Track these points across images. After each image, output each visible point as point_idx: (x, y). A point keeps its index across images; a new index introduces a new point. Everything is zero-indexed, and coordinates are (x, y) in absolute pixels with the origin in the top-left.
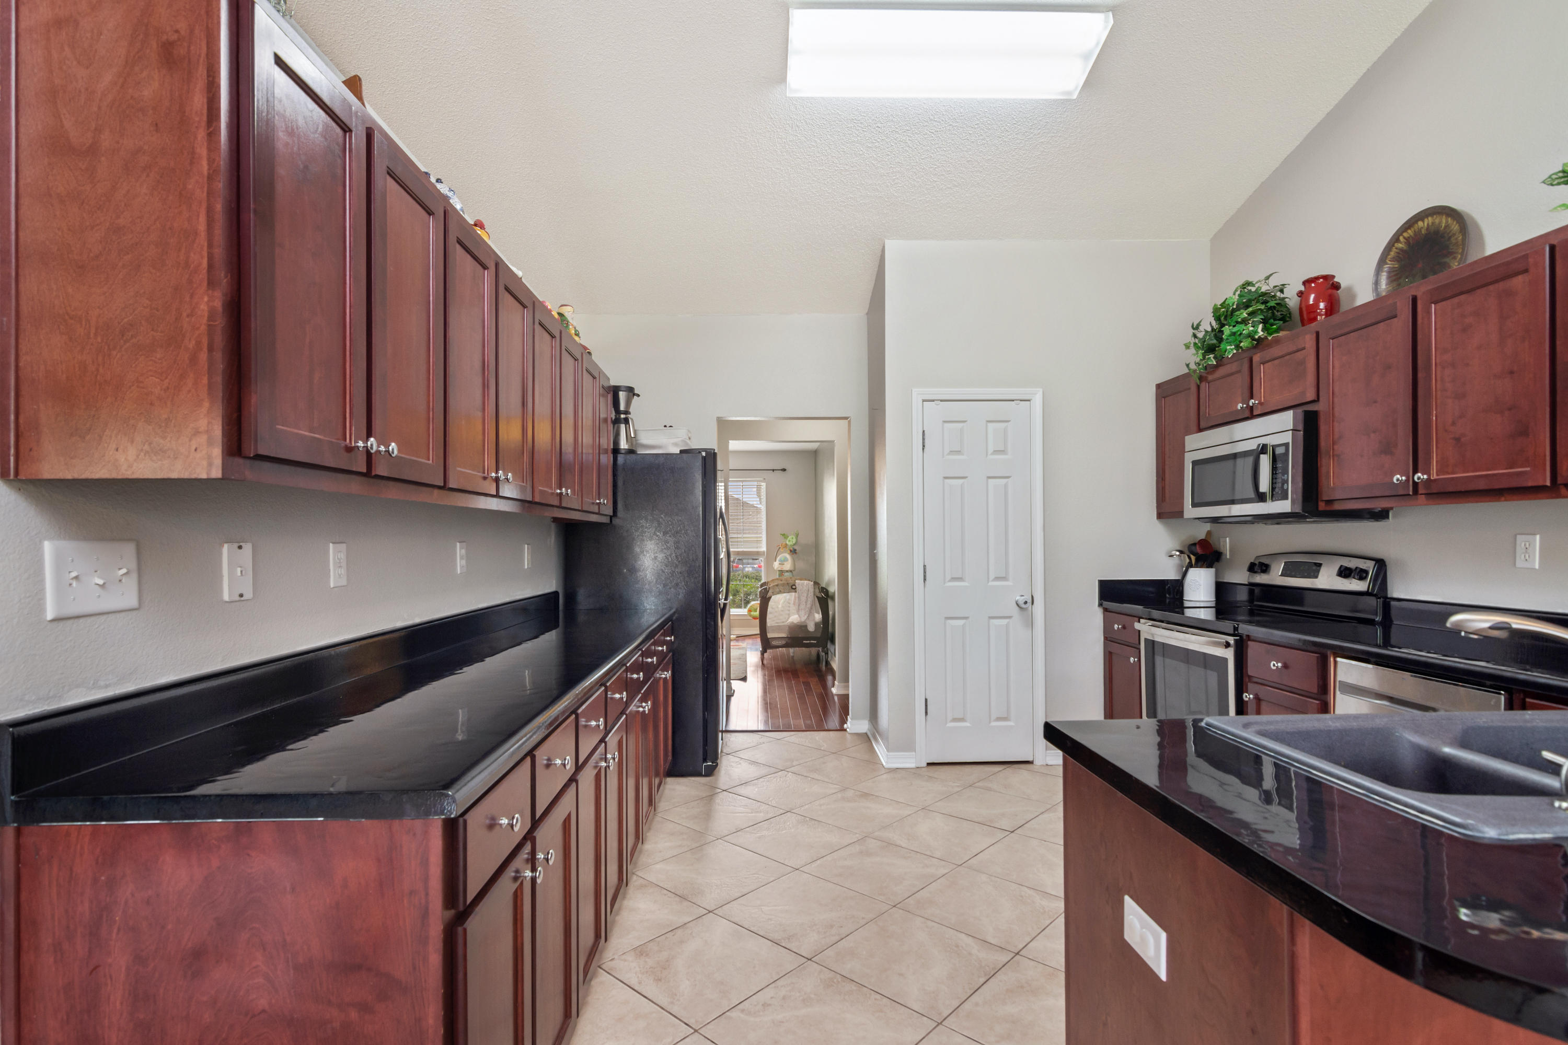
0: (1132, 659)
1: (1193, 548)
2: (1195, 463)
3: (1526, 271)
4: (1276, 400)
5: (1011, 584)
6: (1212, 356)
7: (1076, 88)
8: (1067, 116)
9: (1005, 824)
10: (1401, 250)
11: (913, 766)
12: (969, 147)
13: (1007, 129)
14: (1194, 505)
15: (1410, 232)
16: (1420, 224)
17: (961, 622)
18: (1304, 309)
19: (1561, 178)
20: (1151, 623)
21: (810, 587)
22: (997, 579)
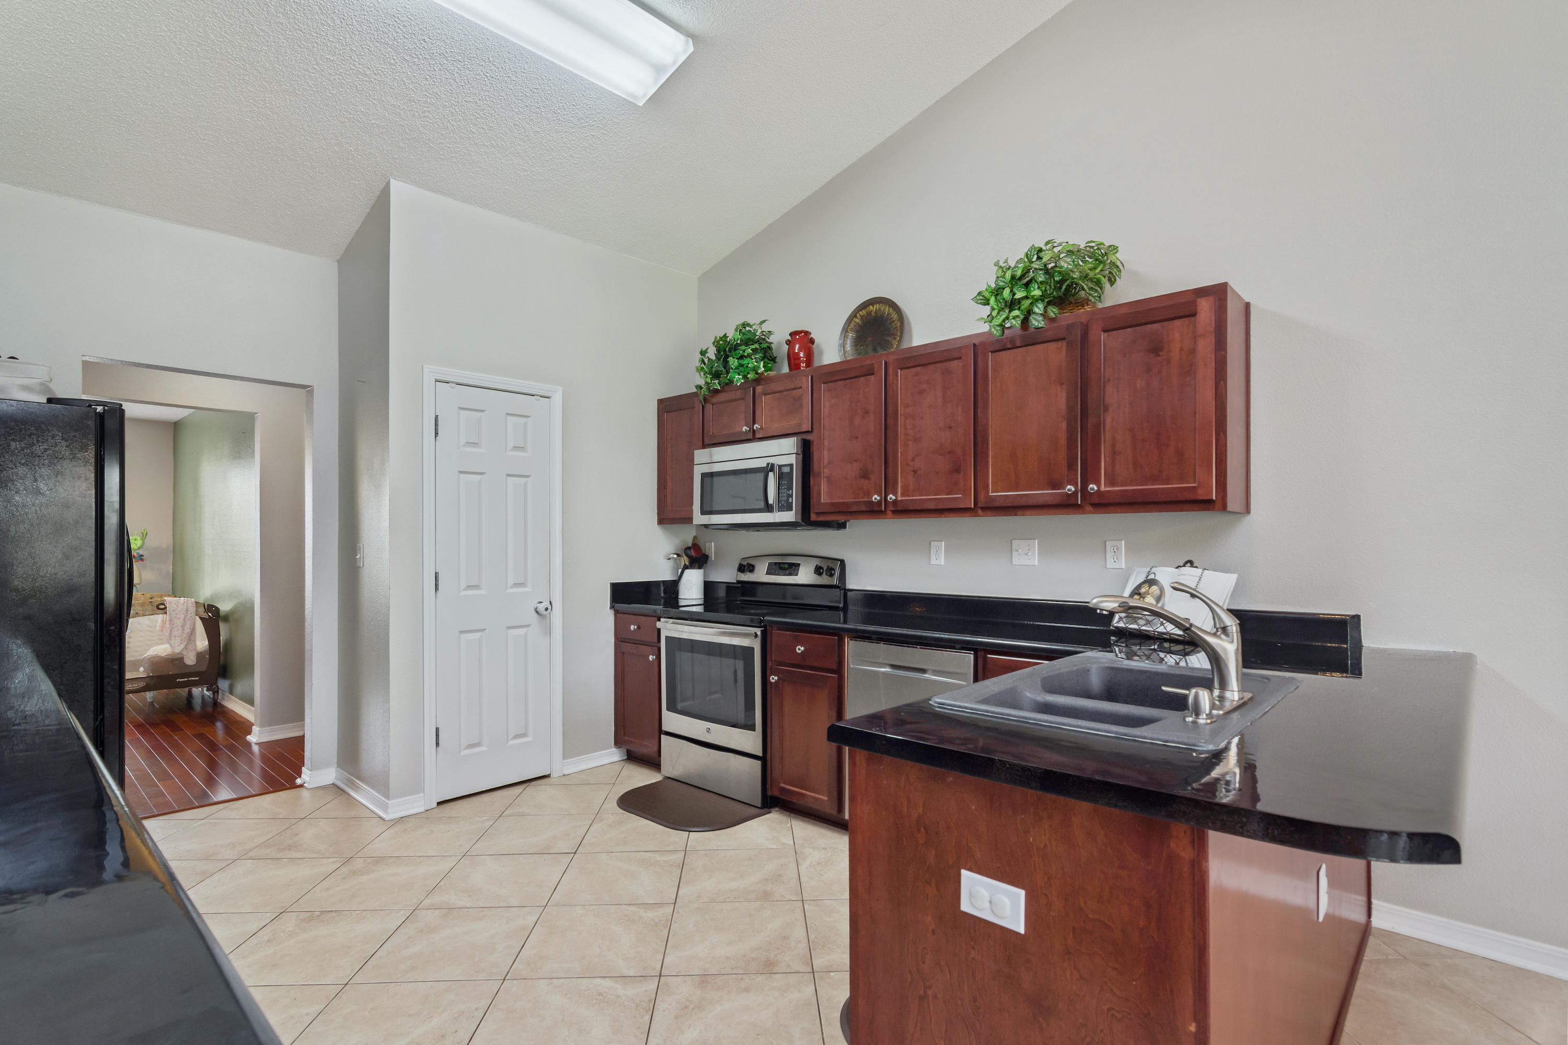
0: (651, 658)
1: (688, 552)
2: (704, 476)
3: (960, 358)
4: (776, 428)
5: (530, 590)
6: (717, 381)
7: (644, 96)
8: (623, 119)
9: (564, 846)
10: (858, 324)
11: (422, 809)
12: (521, 110)
13: (565, 107)
14: (703, 512)
15: (863, 313)
16: (871, 307)
17: (477, 636)
18: (792, 355)
19: (982, 300)
20: (671, 620)
21: (190, 605)
22: (516, 585)
